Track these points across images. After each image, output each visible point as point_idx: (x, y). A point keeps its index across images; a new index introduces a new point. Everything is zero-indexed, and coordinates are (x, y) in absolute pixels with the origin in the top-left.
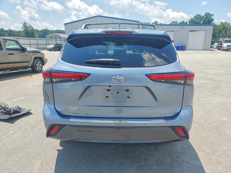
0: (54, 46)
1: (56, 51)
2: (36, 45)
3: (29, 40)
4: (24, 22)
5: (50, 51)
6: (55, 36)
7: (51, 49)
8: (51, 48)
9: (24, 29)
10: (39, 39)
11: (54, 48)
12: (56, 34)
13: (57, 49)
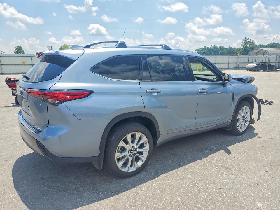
0: (255, 65)
1: (257, 71)
2: (235, 64)
3: (228, 58)
4: (245, 38)
5: (250, 71)
6: (262, 52)
7: (250, 69)
8: (251, 67)
9: (243, 46)
10: (241, 57)
11: (255, 67)
12: (263, 50)
13: (259, 68)
